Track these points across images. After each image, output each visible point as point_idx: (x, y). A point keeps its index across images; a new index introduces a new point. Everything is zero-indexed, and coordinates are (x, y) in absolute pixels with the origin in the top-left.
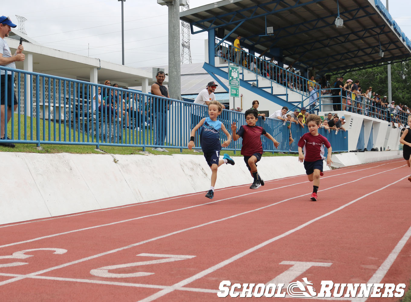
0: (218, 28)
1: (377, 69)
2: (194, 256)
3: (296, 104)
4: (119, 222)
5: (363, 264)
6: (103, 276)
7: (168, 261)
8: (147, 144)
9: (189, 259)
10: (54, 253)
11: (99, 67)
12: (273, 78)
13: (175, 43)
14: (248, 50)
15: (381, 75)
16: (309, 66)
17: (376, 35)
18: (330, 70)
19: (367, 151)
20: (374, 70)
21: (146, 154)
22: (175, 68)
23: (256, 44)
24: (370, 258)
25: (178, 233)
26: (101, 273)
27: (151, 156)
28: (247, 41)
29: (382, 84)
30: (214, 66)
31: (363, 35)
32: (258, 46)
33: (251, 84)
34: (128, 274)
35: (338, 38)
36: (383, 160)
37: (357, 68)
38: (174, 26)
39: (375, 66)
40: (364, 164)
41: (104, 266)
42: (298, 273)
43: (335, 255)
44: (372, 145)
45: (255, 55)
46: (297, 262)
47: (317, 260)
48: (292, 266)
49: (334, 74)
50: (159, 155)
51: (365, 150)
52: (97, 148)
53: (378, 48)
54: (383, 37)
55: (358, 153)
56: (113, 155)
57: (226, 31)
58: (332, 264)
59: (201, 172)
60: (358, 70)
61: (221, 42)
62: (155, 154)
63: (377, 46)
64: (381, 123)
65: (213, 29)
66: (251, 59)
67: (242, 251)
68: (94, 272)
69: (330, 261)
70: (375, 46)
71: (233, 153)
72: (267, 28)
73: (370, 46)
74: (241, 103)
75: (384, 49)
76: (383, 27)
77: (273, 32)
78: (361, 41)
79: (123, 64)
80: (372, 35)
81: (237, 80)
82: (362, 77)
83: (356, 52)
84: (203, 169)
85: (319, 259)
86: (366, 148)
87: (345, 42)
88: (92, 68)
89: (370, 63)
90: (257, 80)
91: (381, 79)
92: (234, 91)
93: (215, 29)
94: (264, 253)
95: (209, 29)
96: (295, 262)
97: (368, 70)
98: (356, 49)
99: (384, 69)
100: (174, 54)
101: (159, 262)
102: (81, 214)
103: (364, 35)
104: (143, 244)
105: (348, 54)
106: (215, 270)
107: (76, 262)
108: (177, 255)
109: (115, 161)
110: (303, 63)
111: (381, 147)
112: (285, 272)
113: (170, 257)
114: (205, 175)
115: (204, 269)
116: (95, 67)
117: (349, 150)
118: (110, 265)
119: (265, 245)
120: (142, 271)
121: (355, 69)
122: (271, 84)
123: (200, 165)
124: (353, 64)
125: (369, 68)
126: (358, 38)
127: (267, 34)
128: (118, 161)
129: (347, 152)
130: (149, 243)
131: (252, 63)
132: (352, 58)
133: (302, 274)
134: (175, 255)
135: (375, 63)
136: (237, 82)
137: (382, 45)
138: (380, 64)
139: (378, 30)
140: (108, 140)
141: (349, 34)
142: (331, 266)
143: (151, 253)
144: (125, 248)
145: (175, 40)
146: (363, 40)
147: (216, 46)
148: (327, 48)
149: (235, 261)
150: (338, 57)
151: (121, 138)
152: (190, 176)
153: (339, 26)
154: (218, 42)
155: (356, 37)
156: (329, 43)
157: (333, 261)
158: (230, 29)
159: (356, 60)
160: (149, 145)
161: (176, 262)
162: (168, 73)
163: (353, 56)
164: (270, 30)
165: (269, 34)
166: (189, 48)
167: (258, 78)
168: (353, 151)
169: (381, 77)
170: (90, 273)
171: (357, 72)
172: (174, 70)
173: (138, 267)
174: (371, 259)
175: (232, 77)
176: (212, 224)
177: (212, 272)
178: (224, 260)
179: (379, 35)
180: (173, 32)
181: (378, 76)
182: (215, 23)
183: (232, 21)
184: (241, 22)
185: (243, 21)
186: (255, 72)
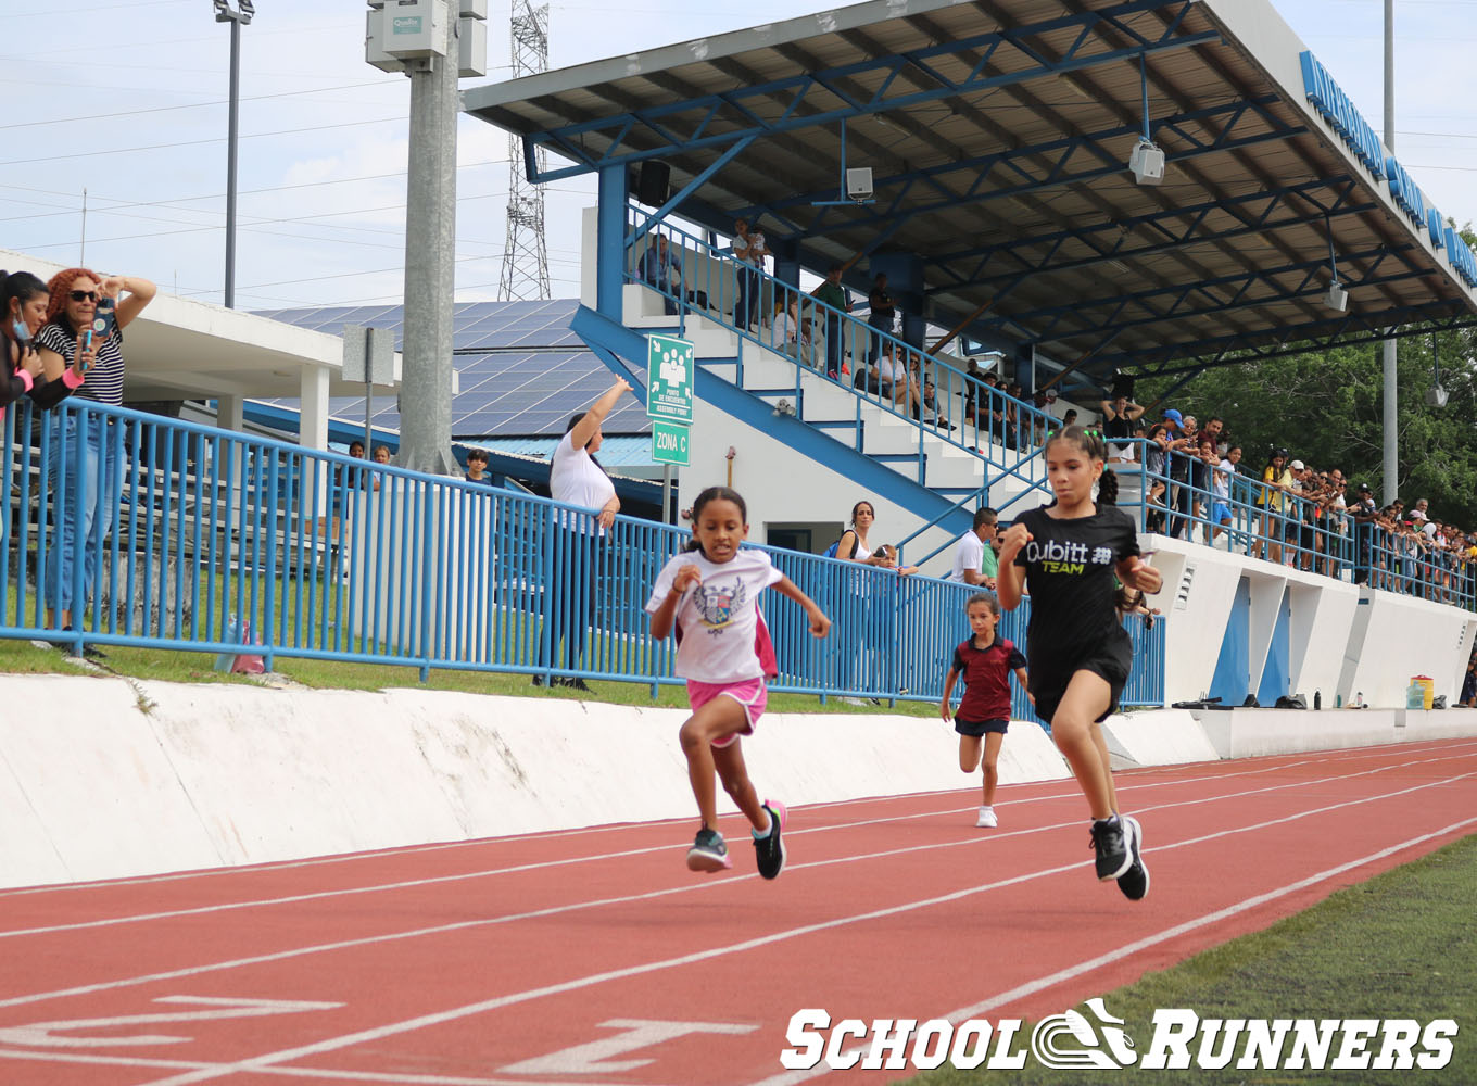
0: (641, 163)
1: (1347, 355)
3: (956, 499)
8: (282, 644)
12: (867, 385)
15: (1361, 385)
16: (1038, 335)
17: (1317, 216)
19: (1256, 706)
21: (274, 685)
23: (806, 235)
27: (295, 693)
30: (617, 323)
31: (1261, 213)
32: (819, 242)
33: (773, 408)
35: (1160, 222)
37: (1250, 352)
44: (1283, 680)
45: (802, 281)
50: (327, 688)
51: (1249, 702)
54: (1349, 227)
56: (136, 681)
57: (676, 173)
59: (499, 765)
60: (1254, 358)
61: (651, 223)
62: (312, 683)
65: (619, 163)
72: (848, 171)
73: (1298, 260)
77: (871, 191)
78: (1259, 237)
80: (1303, 217)
81: (682, 395)
83: (1239, 285)
84: (507, 751)
87: (1186, 240)
89: (1301, 331)
90: (798, 392)
92: (669, 440)
93: (627, 166)
95: (601, 162)
97: (1306, 360)
98: (1240, 270)
103: (1269, 210)
105: (1206, 289)
109: (145, 707)
110: (1014, 318)
114: (513, 778)
122: (855, 410)
123: (498, 736)
124: (1228, 332)
126: (1243, 225)
127: (848, 198)
128: (154, 704)
129: (1163, 707)
132: (1223, 306)
135: (1323, 330)
136: (683, 401)
139: (1327, 197)
140: (136, 622)
141: (1205, 208)
147: (630, 239)
148: (1115, 264)
150: (1166, 301)
151: (189, 617)
152: (455, 778)
154: (641, 220)
155: (1233, 223)
156: (1121, 241)
158: (695, 167)
159: (1244, 315)
160: (291, 650)
163: (1227, 299)
164: (859, 181)
165: (853, 195)
166: (539, 226)
167: (803, 380)
169: (1363, 393)
179: (1331, 219)
180: (426, 186)
181: (1350, 391)
182: (633, 140)
183: (703, 136)
184: (738, 139)
185: (750, 139)
186: (793, 356)
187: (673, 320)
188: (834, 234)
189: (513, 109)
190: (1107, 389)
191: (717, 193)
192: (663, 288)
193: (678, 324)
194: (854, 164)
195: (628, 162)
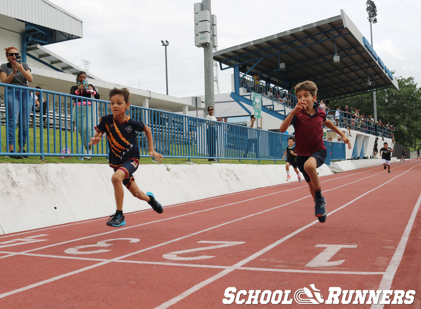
0: (241, 65)
1: (365, 95)
2: (244, 242)
4: (176, 217)
5: (383, 245)
6: (174, 259)
7: (224, 247)
8: (192, 156)
9: (240, 244)
10: (130, 242)
11: (150, 97)
14: (265, 82)
17: (364, 68)
18: (329, 96)
19: (360, 159)
20: (363, 96)
21: (191, 164)
23: (271, 77)
24: (387, 240)
25: (226, 224)
26: (171, 257)
27: (195, 165)
28: (264, 75)
29: (369, 107)
30: (239, 95)
32: (273, 79)
33: (268, 109)
34: (194, 258)
35: (336, 71)
36: (372, 165)
37: (350, 95)
39: (364, 93)
40: (358, 169)
41: (172, 252)
42: (333, 254)
43: (358, 239)
44: (363, 154)
45: (271, 85)
46: (329, 245)
47: (345, 243)
48: (325, 248)
49: (331, 100)
50: (201, 164)
51: (358, 158)
52: (153, 160)
54: (370, 70)
55: (354, 161)
56: (166, 165)
57: (248, 67)
58: (357, 246)
59: (234, 177)
60: (350, 96)
62: (198, 163)
63: (365, 77)
64: (370, 138)
65: (237, 66)
66: (267, 88)
67: (282, 238)
68: (165, 256)
69: (355, 243)
70: (363, 77)
71: (258, 162)
72: (280, 64)
73: (360, 77)
74: (261, 123)
75: (371, 80)
76: (370, 62)
77: (285, 67)
78: (353, 73)
79: (167, 94)
80: (361, 69)
81: (259, 105)
82: (353, 102)
83: (349, 82)
84: (235, 175)
85: (346, 242)
86: (359, 156)
87: (340, 74)
88: (144, 98)
89: (359, 90)
90: (273, 105)
91: (368, 103)
92: (257, 113)
93: (239, 67)
94: (299, 238)
95: (234, 65)
96: (327, 245)
97: (358, 96)
98: (349, 79)
99: (370, 95)
101: (217, 248)
102: (144, 211)
103: (355, 68)
104: (200, 233)
105: (343, 83)
106: (264, 252)
107: (150, 248)
108: (230, 242)
109: (168, 170)
111: (371, 156)
112: (321, 253)
113: (224, 243)
114: (237, 180)
115: (255, 253)
116: (147, 97)
117: (347, 158)
118: (178, 251)
119: (299, 232)
120: (204, 255)
121: (347, 95)
122: (284, 108)
123: (233, 172)
124: (346, 91)
125: (358, 94)
126: (350, 71)
127: (280, 69)
128: (170, 169)
129: (345, 160)
130: (204, 232)
131: (269, 92)
133: (335, 254)
134: (228, 242)
135: (364, 90)
137: (370, 76)
138: (367, 91)
139: (366, 64)
141: (344, 67)
142: (357, 247)
143: (209, 240)
144: (186, 237)
145: (210, 74)
147: (240, 79)
148: (327, 80)
149: (278, 245)
150: (335, 86)
152: (226, 180)
153: (336, 61)
154: (242, 76)
155: (348, 70)
156: (328, 75)
157: (358, 244)
158: (251, 66)
159: (349, 88)
160: (194, 157)
161: (230, 247)
162: (204, 101)
163: (347, 85)
164: (282, 66)
166: (217, 81)
167: (274, 103)
168: (350, 159)
169: (368, 101)
170: (163, 257)
171: (349, 98)
173: (200, 251)
174: (388, 242)
175: (256, 103)
176: (252, 216)
177: (262, 254)
178: (269, 245)
179: (367, 68)
180: (208, 68)
182: (239, 61)
183: (252, 59)
184: (259, 60)
185: (261, 60)
186: (271, 99)
187: (249, 94)
188: (275, 77)
189: (217, 57)
191: (254, 70)
192: (247, 88)
193: (250, 94)
194: (280, 63)
195: (239, 65)
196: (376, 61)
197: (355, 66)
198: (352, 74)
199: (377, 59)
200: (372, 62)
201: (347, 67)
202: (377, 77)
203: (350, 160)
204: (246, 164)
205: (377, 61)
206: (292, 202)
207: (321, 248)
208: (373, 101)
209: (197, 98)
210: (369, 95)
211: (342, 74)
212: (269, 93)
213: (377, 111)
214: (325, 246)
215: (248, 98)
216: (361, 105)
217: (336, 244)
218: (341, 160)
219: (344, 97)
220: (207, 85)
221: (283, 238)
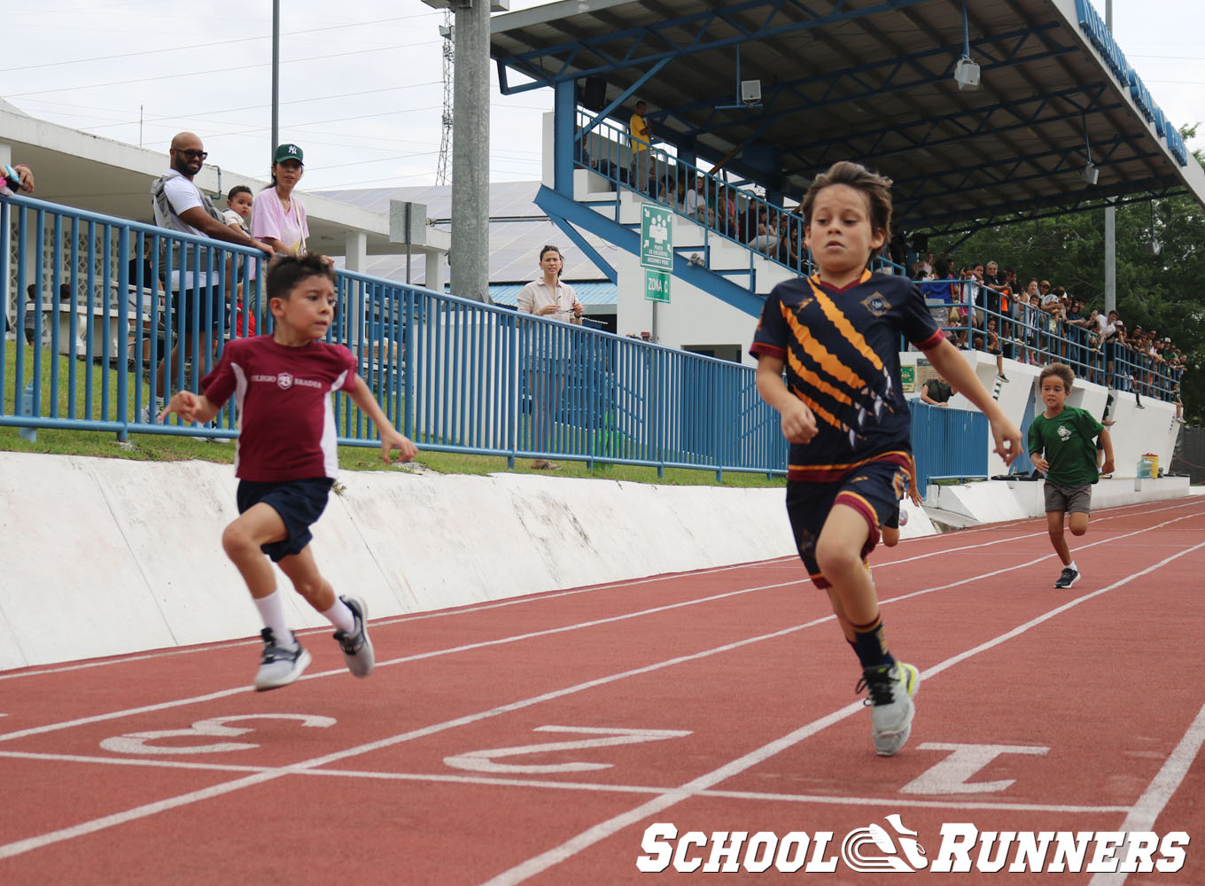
0: (585, 79)
1: (1071, 218)
5: (1128, 749)
7: (627, 742)
10: (304, 725)
11: (217, 191)
13: (472, 127)
14: (676, 149)
15: (1082, 240)
17: (1075, 114)
18: (925, 220)
20: (1064, 221)
22: (474, 205)
23: (702, 132)
24: (1141, 738)
26: (476, 765)
27: (431, 478)
28: (672, 122)
29: (1088, 268)
30: (569, 198)
31: (1033, 113)
32: (707, 138)
33: (687, 260)
35: (958, 120)
37: (1012, 216)
38: (471, 77)
39: (1066, 212)
40: (1036, 518)
43: (1049, 733)
46: (961, 745)
47: (1008, 742)
48: (951, 752)
49: (937, 234)
53: (1081, 153)
54: (1097, 122)
55: (1018, 483)
57: (609, 87)
58: (1048, 749)
59: (570, 530)
60: (1010, 221)
61: (595, 123)
63: (1077, 148)
64: (1085, 392)
65: (569, 79)
69: (1041, 743)
70: (1069, 150)
72: (743, 83)
73: (1055, 147)
76: (1098, 90)
77: (760, 97)
78: (1029, 130)
80: (1063, 115)
81: (665, 249)
82: (1022, 244)
83: (1011, 166)
84: (575, 519)
85: (1012, 739)
87: (977, 133)
89: (1052, 200)
90: (706, 248)
91: (1083, 250)
92: (657, 283)
93: (576, 82)
95: (558, 78)
96: (956, 745)
97: (1044, 223)
98: (1012, 155)
99: (1095, 219)
100: (470, 161)
101: (602, 745)
103: (1039, 110)
105: (986, 169)
112: (940, 763)
113: (624, 733)
114: (581, 539)
117: (990, 475)
119: (858, 709)
120: (577, 761)
121: (1001, 218)
122: (749, 262)
123: (566, 508)
124: (999, 201)
125: (1046, 215)
126: (1018, 121)
127: (742, 103)
128: (343, 488)
129: (986, 479)
130: (540, 704)
131: (693, 192)
132: (999, 182)
133: (984, 768)
134: (636, 730)
135: (1068, 199)
136: (667, 253)
137: (1095, 145)
138: (1081, 205)
139: (1082, 100)
141: (991, 109)
142: (1049, 752)
143: (569, 725)
144: (486, 714)
145: (475, 119)
146: (1034, 129)
148: (923, 152)
150: (955, 179)
152: (543, 540)
153: (966, 85)
154: (586, 121)
155: (1013, 120)
156: (929, 134)
157: (1050, 745)
158: (625, 85)
159: (1012, 189)
161: (649, 744)
163: (1001, 177)
164: (751, 90)
165: (747, 101)
167: (710, 239)
168: (1003, 478)
169: (1084, 246)
170: (447, 763)
171: (1008, 227)
172: (469, 212)
173: (559, 752)
174: (1144, 741)
175: (652, 241)
176: (679, 664)
177: (759, 763)
178: (772, 740)
179: (1086, 116)
181: (1074, 243)
182: (578, 63)
183: (633, 58)
184: (660, 60)
185: (667, 60)
186: (701, 222)
187: (612, 196)
188: (720, 132)
190: (909, 245)
193: (615, 199)
194: (742, 79)
195: (576, 79)
196: (1123, 86)
197: (1039, 103)
198: (1026, 136)
199: (1128, 79)
200: (1108, 89)
201: (1007, 104)
202: (1124, 150)
203: (1005, 482)
204: (613, 482)
205: (1127, 89)
206: (806, 625)
207: (937, 751)
208: (1101, 246)
209: (413, 208)
210: (1088, 217)
211: (984, 133)
212: (691, 194)
213: (1119, 286)
214: (947, 746)
215: (608, 212)
216: (1054, 259)
217: (983, 742)
218: (971, 481)
219: (989, 225)
220: (461, 161)
221: (812, 724)
